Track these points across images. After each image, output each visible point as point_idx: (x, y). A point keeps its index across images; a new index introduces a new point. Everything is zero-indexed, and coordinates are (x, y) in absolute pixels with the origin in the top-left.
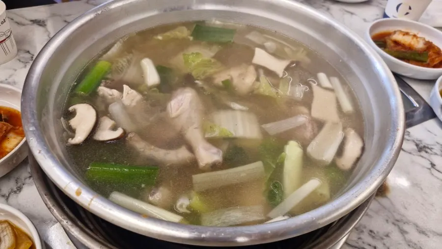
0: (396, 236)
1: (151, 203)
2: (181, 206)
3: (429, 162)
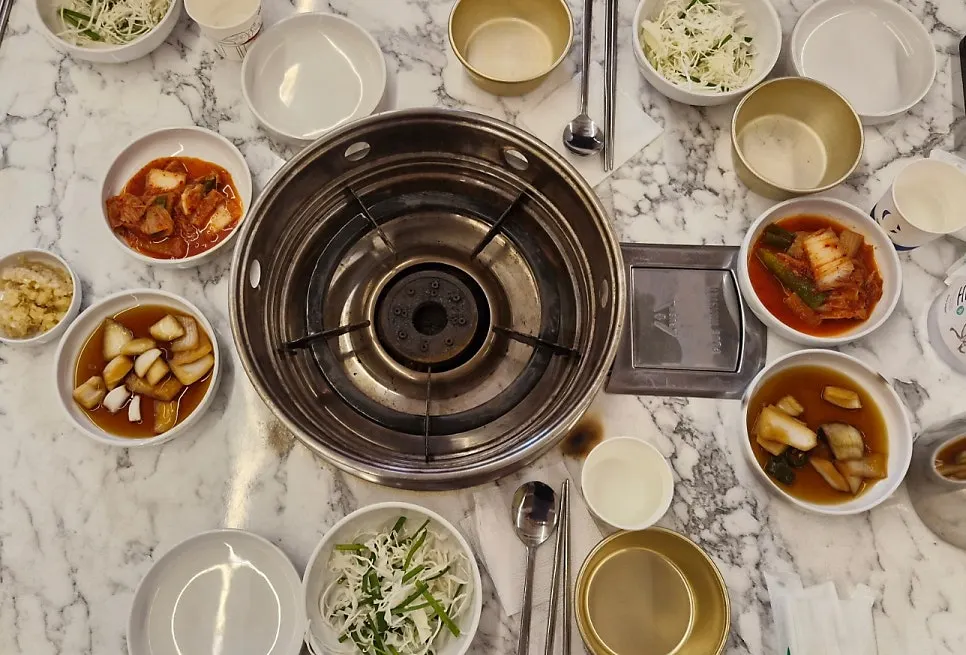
3: (673, 451)
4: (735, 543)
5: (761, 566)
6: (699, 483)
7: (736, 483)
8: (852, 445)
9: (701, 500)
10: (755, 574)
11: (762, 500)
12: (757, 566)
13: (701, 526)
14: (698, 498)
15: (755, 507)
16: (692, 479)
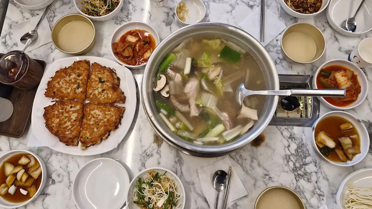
0: (248, 161)
1: (170, 121)
2: (177, 126)
3: (288, 144)
4: (309, 175)
5: (318, 183)
6: (297, 155)
7: (309, 155)
8: (349, 144)
9: (298, 161)
10: (315, 185)
11: (318, 160)
12: (316, 182)
13: (298, 170)
14: (297, 160)
15: (316, 163)
16: (295, 154)
